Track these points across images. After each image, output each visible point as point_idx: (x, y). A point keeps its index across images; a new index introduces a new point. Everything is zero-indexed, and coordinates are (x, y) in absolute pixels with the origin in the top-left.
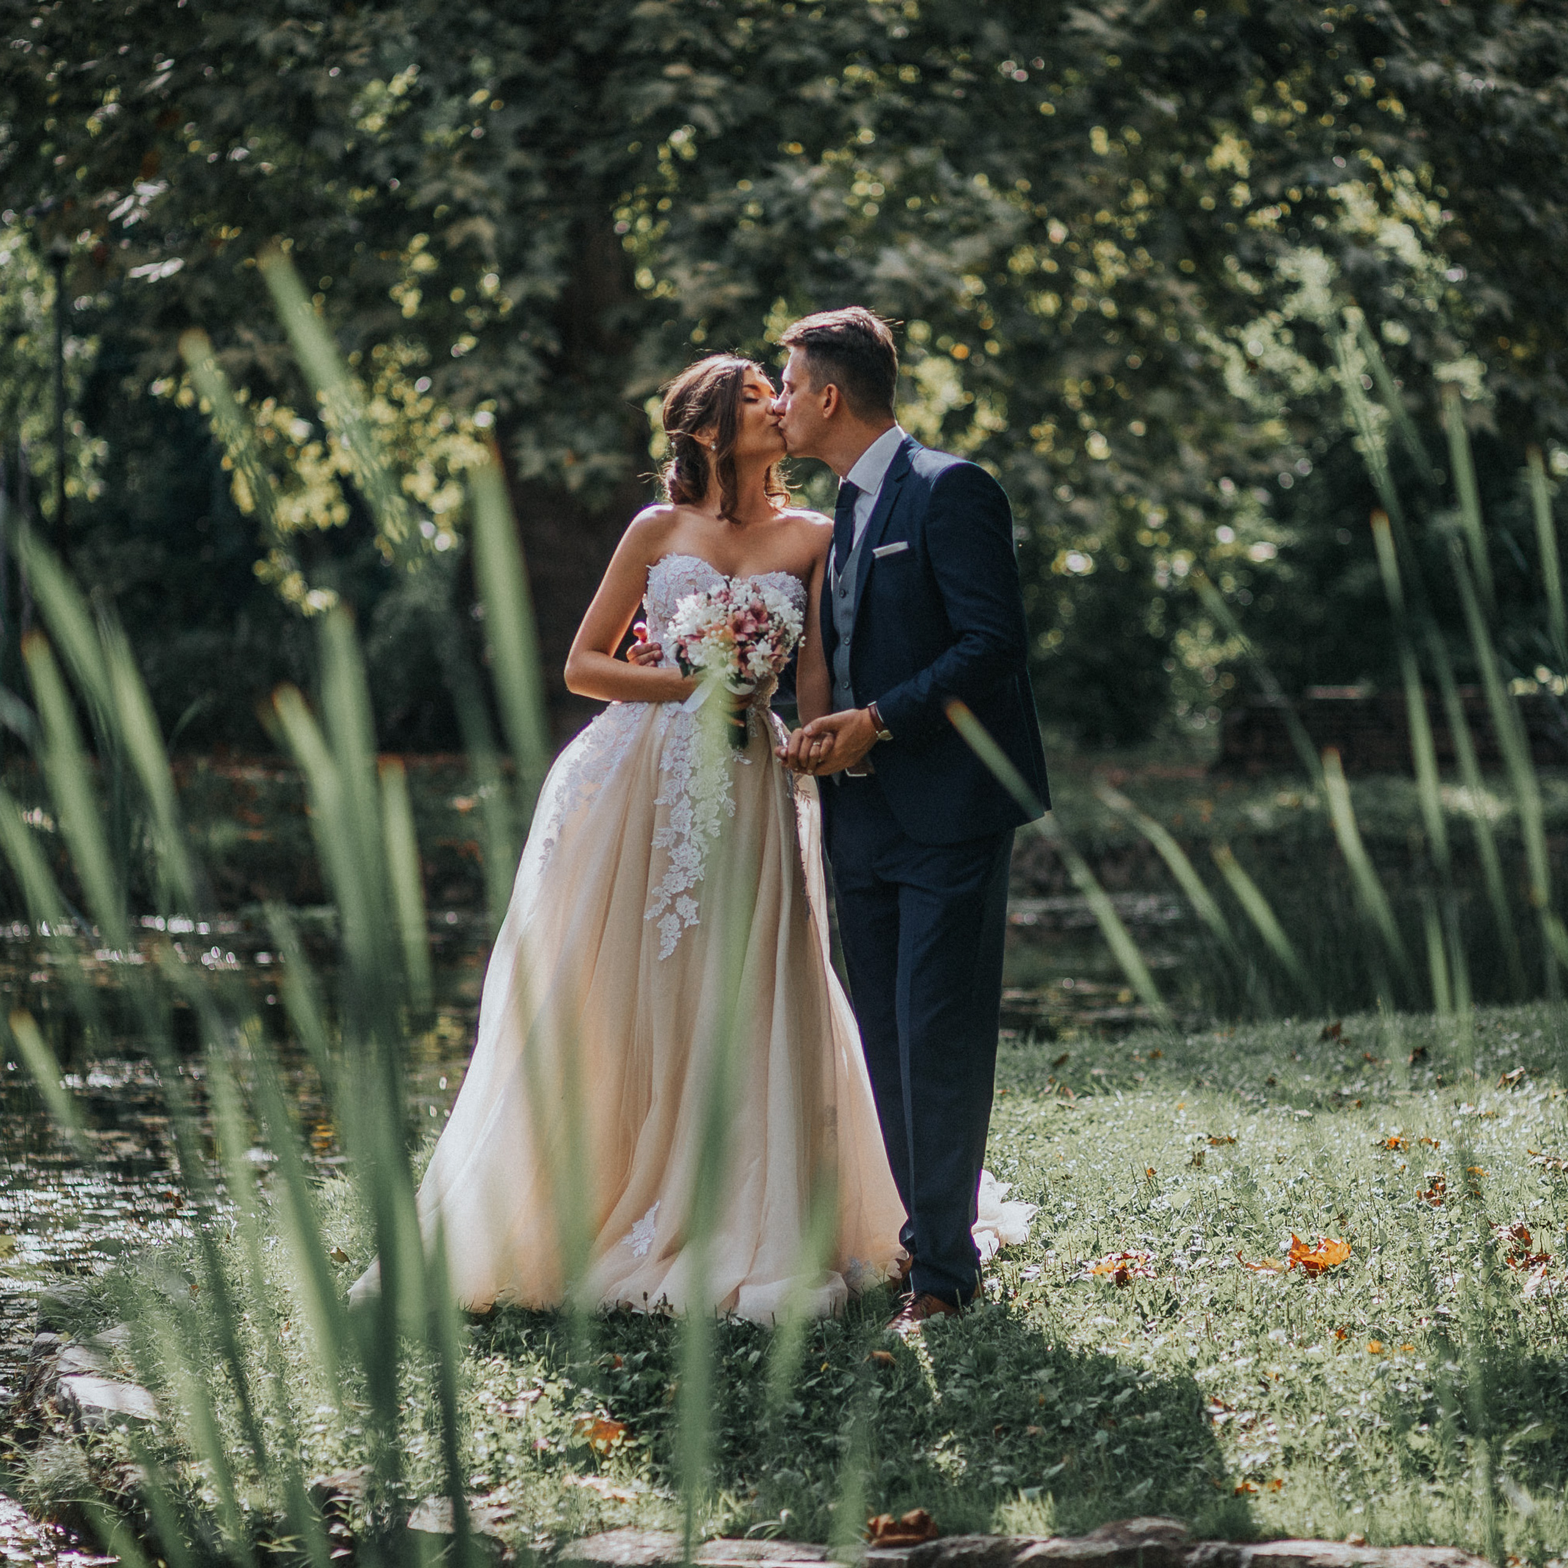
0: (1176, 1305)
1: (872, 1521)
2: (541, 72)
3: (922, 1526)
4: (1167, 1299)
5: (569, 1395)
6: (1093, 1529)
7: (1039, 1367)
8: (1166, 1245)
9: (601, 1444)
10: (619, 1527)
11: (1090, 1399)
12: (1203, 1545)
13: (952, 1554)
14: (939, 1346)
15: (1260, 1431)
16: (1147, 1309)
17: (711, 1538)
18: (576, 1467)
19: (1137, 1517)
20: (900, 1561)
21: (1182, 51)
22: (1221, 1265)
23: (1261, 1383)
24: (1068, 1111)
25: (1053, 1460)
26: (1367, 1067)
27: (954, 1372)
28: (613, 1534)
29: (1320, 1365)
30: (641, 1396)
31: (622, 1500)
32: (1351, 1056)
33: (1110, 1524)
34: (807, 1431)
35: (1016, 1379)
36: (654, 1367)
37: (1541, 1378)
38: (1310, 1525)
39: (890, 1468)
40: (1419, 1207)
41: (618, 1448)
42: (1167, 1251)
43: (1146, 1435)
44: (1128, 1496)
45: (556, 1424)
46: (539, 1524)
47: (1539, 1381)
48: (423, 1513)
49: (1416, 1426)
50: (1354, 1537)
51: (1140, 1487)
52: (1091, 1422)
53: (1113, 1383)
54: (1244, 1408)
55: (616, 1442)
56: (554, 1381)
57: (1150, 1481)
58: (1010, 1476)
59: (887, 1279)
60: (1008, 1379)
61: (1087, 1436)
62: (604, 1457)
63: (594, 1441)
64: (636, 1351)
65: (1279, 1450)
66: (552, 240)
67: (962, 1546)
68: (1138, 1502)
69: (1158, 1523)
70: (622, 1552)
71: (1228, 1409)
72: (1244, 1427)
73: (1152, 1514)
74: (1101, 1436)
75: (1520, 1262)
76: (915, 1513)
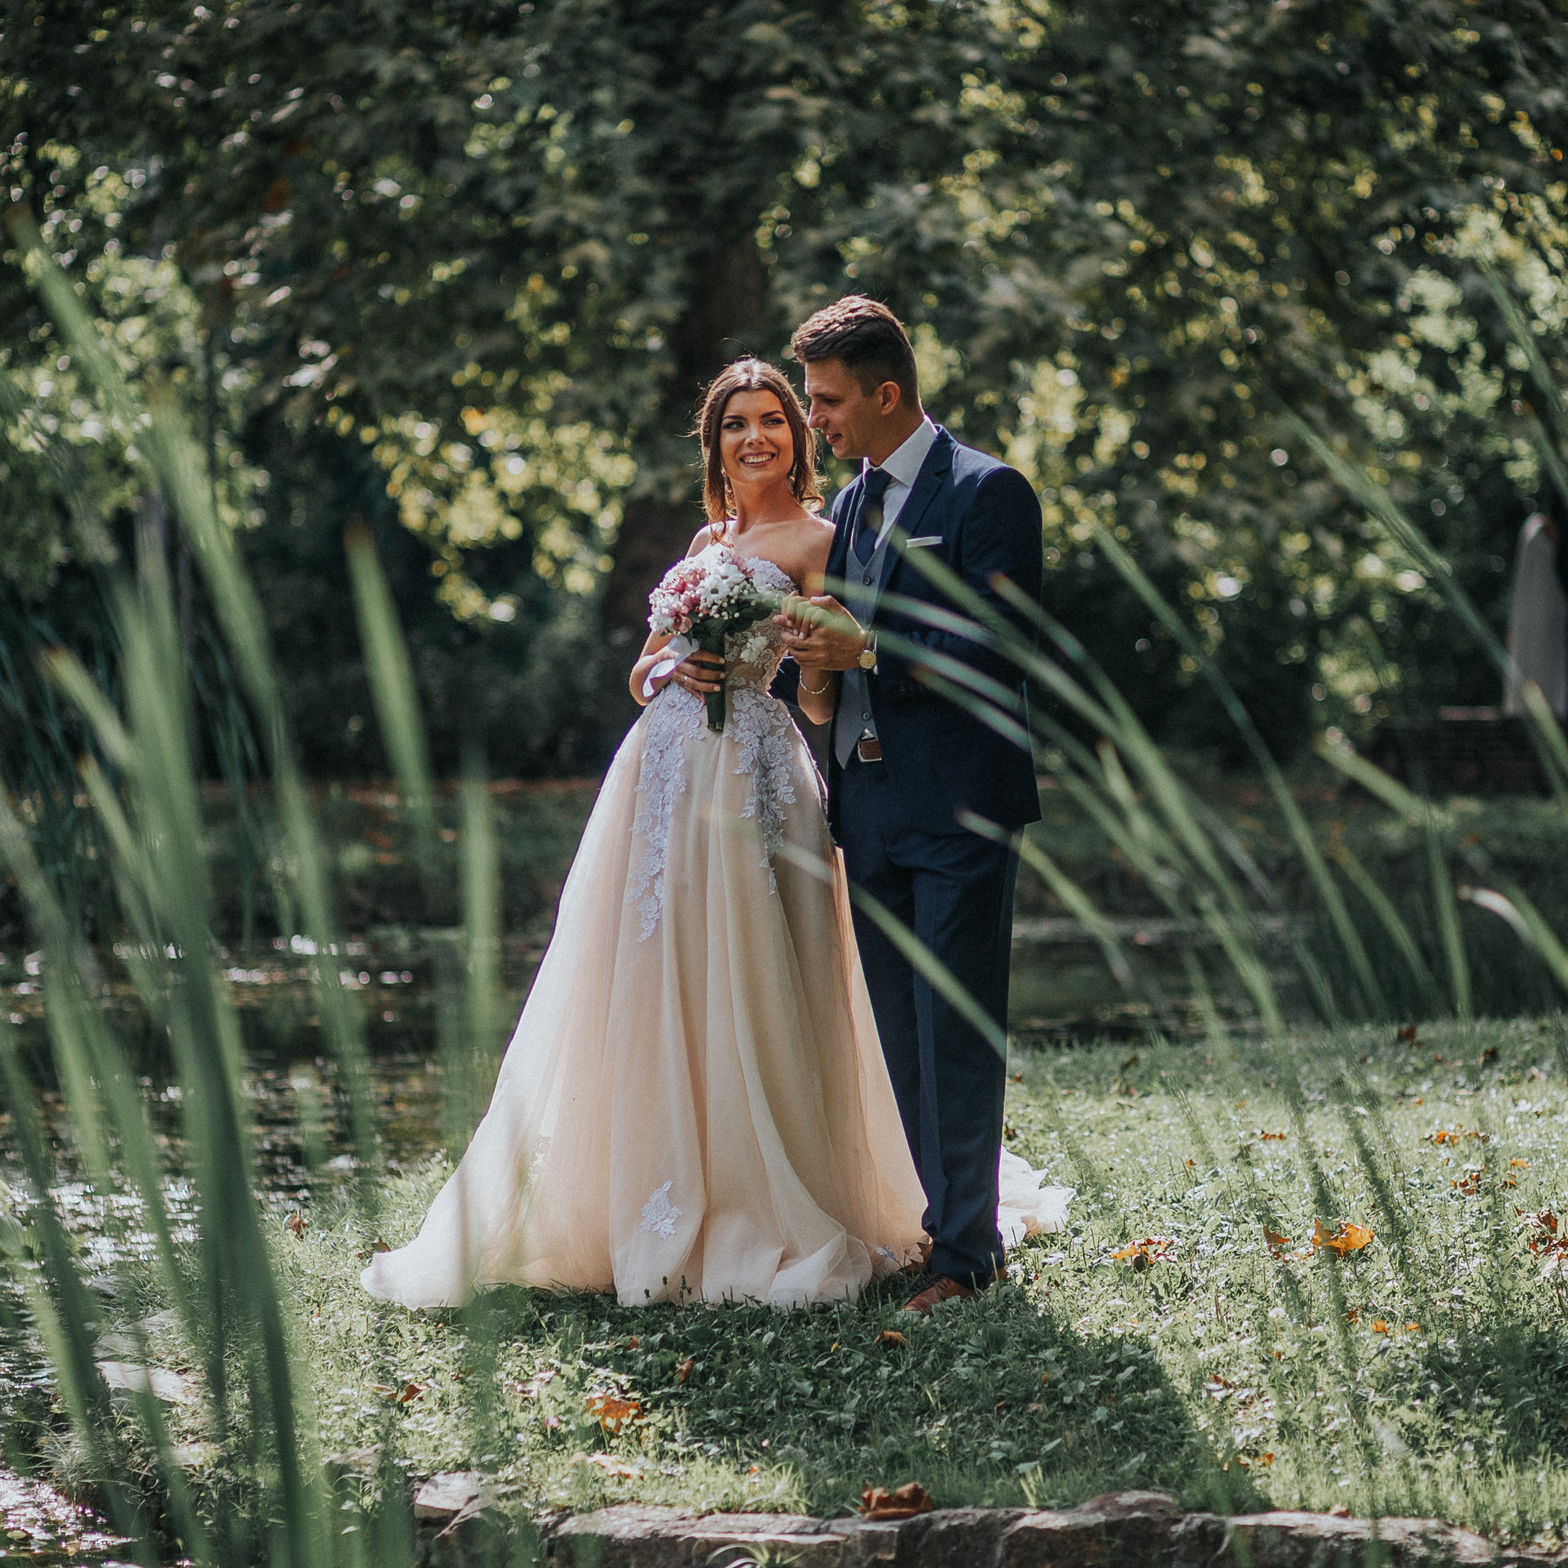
0: (1190, 1287)
1: (866, 1495)
2: (663, 98)
3: (916, 1499)
4: (1183, 1283)
5: (583, 1375)
6: (1084, 1501)
7: (1046, 1347)
8: (1193, 1232)
9: (611, 1422)
10: (622, 1503)
11: (1093, 1377)
12: (1189, 1516)
13: (943, 1526)
14: (951, 1327)
15: (1257, 1407)
16: (1162, 1292)
17: (711, 1512)
18: (586, 1446)
19: (1127, 1490)
20: (892, 1532)
21: (1308, 74)
22: (1244, 1251)
23: (1263, 1361)
24: (1127, 1109)
25: (1051, 1435)
26: (1437, 1069)
27: (963, 1351)
28: (616, 1508)
29: (1322, 1344)
30: (654, 1376)
31: (627, 1476)
32: (1423, 1058)
33: (1101, 1497)
34: (812, 1409)
35: (1022, 1358)
36: (670, 1348)
37: (1539, 1355)
38: (1296, 1497)
39: (892, 1444)
40: (1452, 1196)
41: (627, 1427)
42: (1193, 1238)
43: (1145, 1411)
44: (1120, 1470)
45: (569, 1403)
46: (542, 1500)
47: (1537, 1357)
48: (431, 1489)
49: (1409, 1401)
50: (1337, 1508)
51: (1133, 1461)
52: (1092, 1400)
53: (1117, 1361)
54: (1245, 1385)
55: (626, 1421)
56: (570, 1363)
57: (1144, 1455)
58: (1008, 1451)
59: (908, 1263)
60: (1014, 1358)
61: (1087, 1413)
62: (612, 1435)
63: (604, 1419)
64: (654, 1333)
65: (1275, 1426)
66: (671, 265)
67: (952, 1518)
68: (1131, 1476)
69: (1147, 1496)
70: (622, 1526)
71: (1227, 1385)
72: (1243, 1403)
73: (1144, 1487)
74: (1101, 1413)
75: (1541, 1247)
76: (909, 1486)
